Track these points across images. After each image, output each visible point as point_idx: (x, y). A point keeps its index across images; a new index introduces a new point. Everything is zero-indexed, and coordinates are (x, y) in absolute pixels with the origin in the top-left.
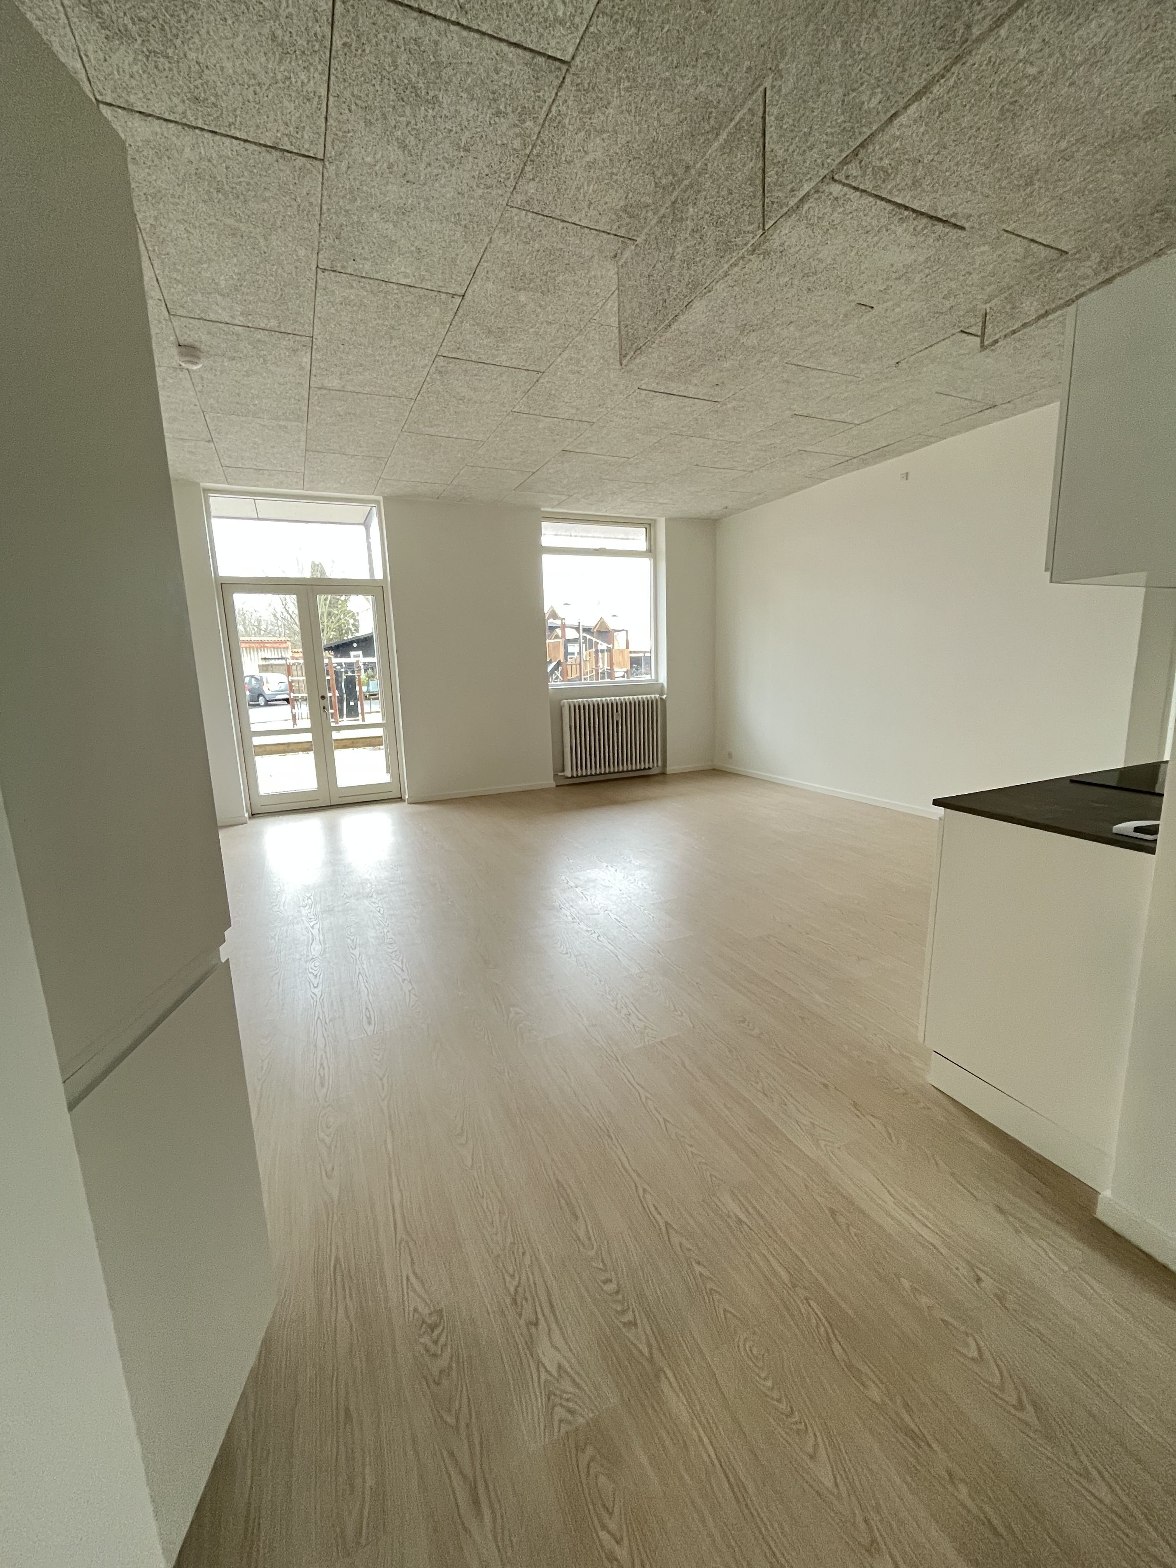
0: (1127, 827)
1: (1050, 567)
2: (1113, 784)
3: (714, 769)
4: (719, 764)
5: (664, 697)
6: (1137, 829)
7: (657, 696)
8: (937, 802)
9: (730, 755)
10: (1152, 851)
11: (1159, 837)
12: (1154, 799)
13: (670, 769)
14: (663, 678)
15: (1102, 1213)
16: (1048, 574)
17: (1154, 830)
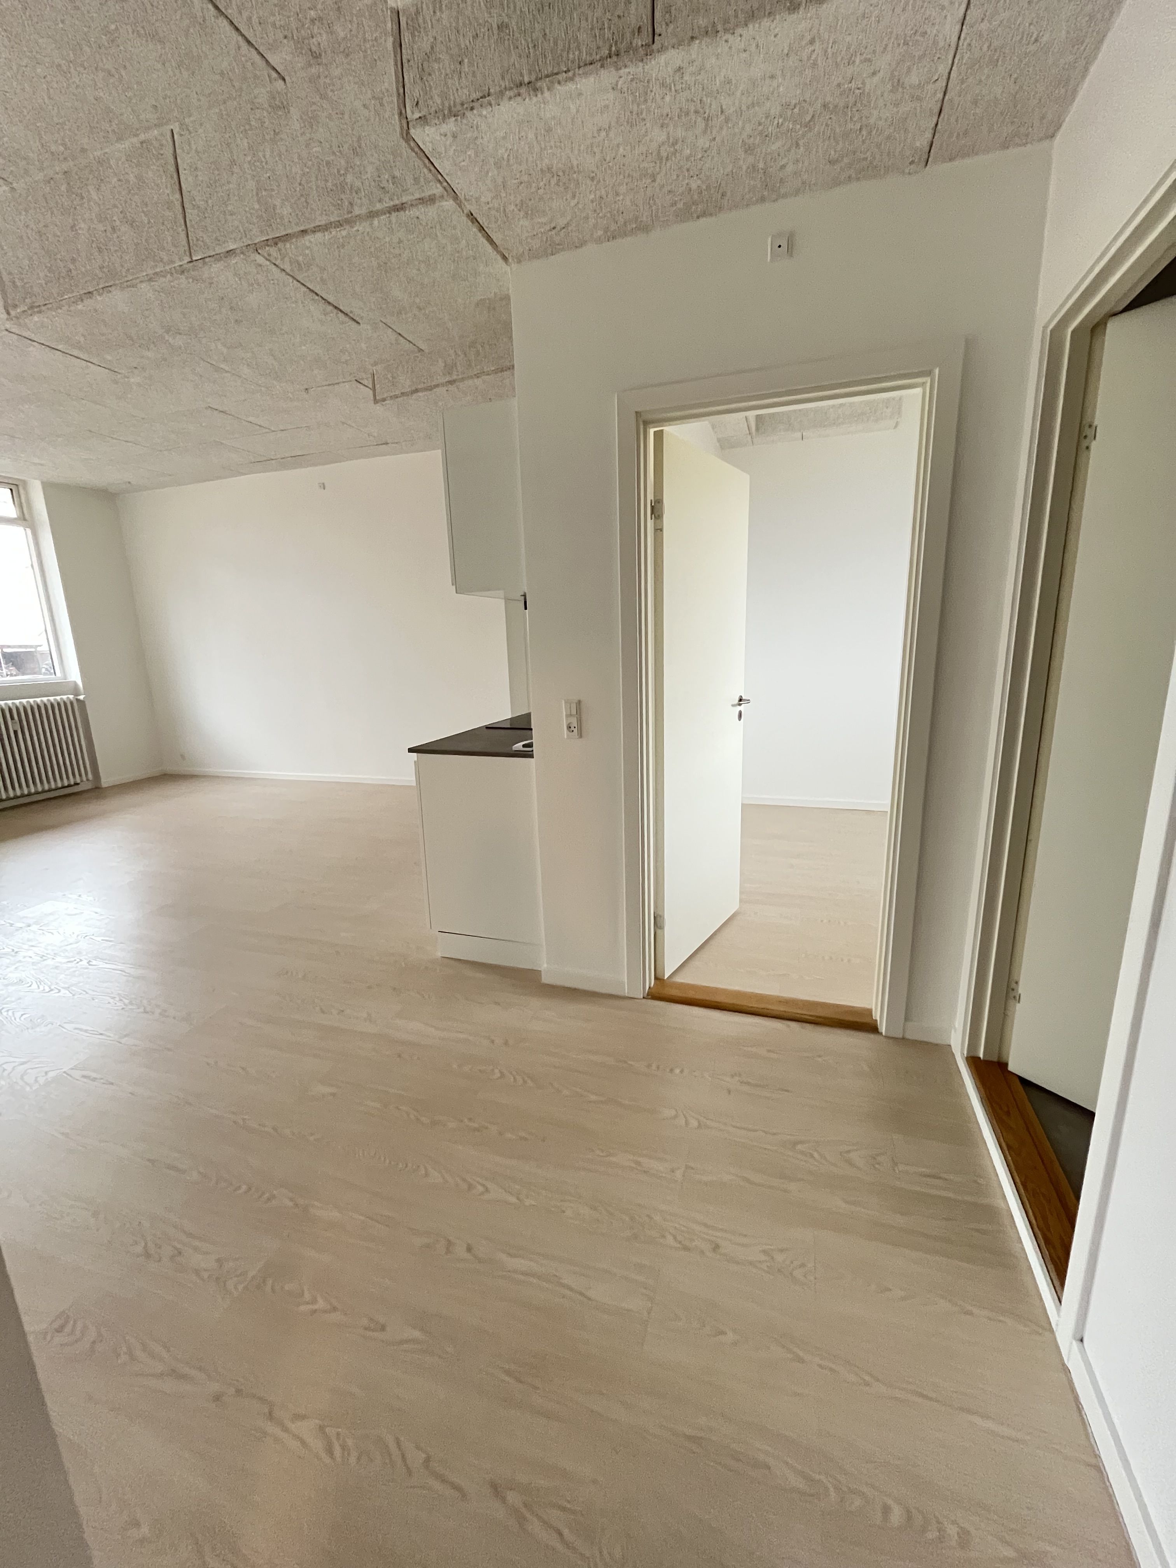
0: (519, 746)
1: (455, 582)
2: (509, 726)
3: (165, 775)
4: (170, 768)
5: (81, 697)
6: (524, 746)
7: (71, 697)
8: (411, 750)
9: (183, 757)
10: (532, 756)
11: (534, 748)
12: (528, 732)
13: (105, 782)
14: (75, 675)
15: (546, 979)
16: (454, 587)
17: (530, 745)
